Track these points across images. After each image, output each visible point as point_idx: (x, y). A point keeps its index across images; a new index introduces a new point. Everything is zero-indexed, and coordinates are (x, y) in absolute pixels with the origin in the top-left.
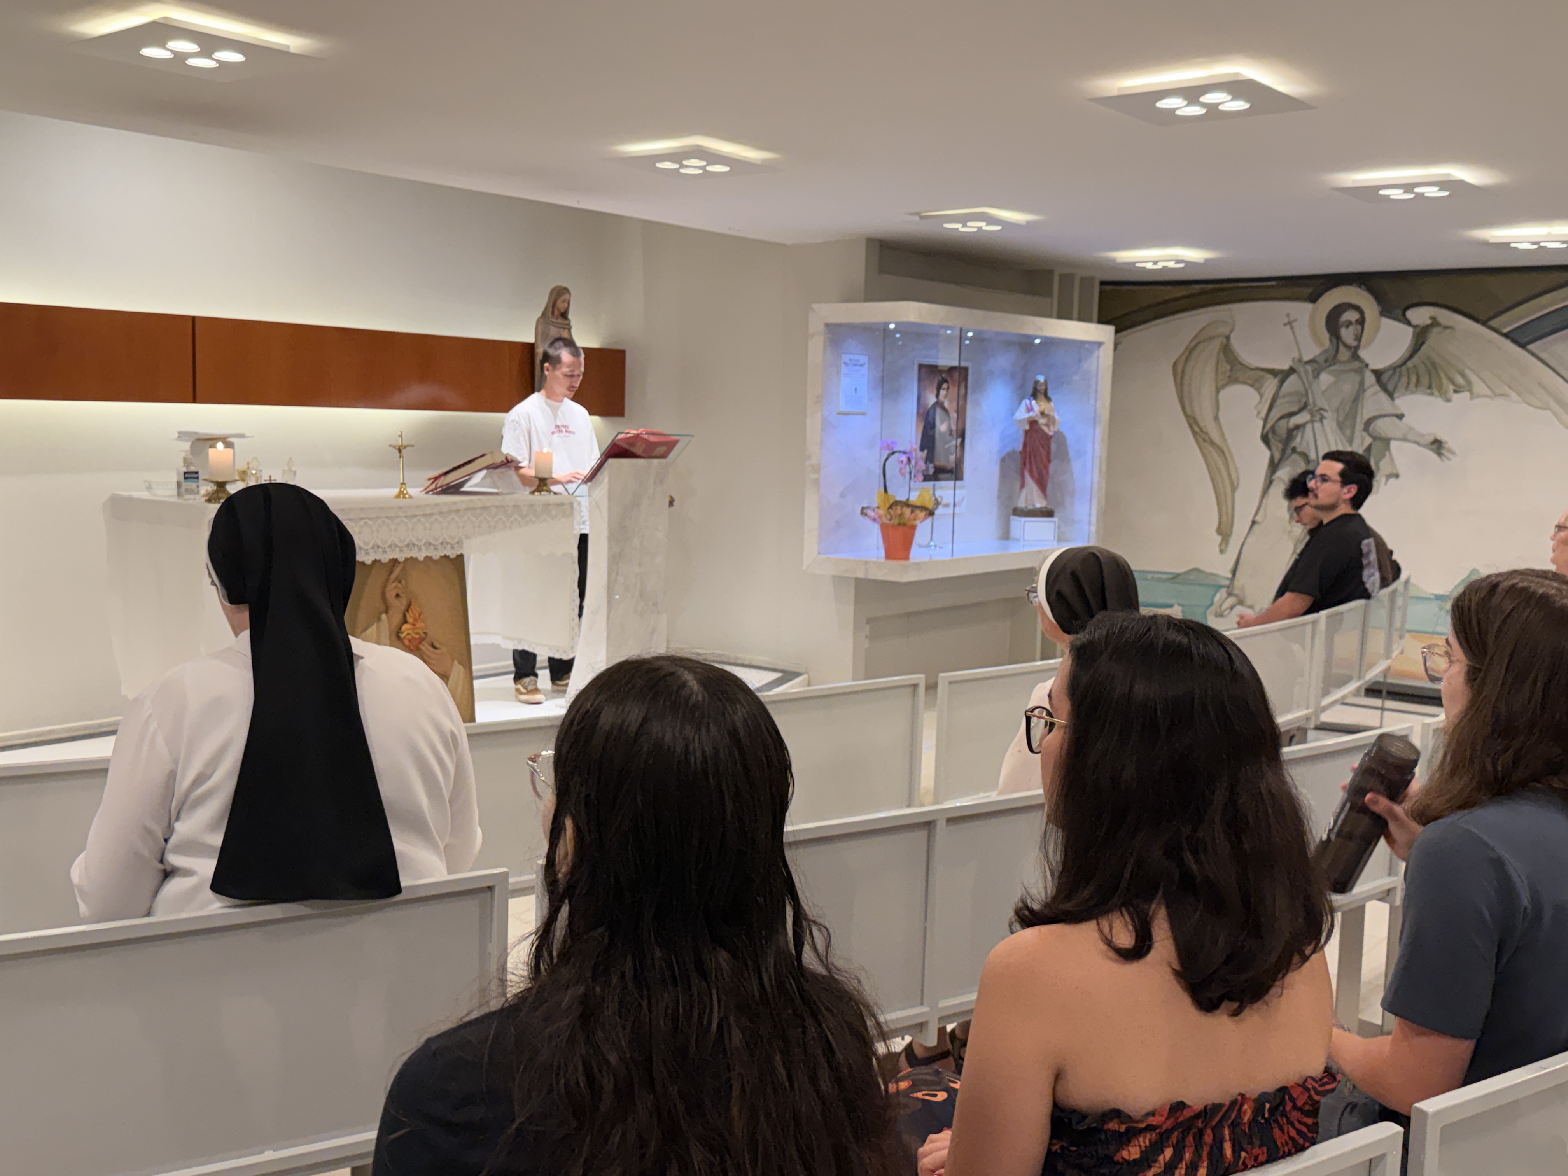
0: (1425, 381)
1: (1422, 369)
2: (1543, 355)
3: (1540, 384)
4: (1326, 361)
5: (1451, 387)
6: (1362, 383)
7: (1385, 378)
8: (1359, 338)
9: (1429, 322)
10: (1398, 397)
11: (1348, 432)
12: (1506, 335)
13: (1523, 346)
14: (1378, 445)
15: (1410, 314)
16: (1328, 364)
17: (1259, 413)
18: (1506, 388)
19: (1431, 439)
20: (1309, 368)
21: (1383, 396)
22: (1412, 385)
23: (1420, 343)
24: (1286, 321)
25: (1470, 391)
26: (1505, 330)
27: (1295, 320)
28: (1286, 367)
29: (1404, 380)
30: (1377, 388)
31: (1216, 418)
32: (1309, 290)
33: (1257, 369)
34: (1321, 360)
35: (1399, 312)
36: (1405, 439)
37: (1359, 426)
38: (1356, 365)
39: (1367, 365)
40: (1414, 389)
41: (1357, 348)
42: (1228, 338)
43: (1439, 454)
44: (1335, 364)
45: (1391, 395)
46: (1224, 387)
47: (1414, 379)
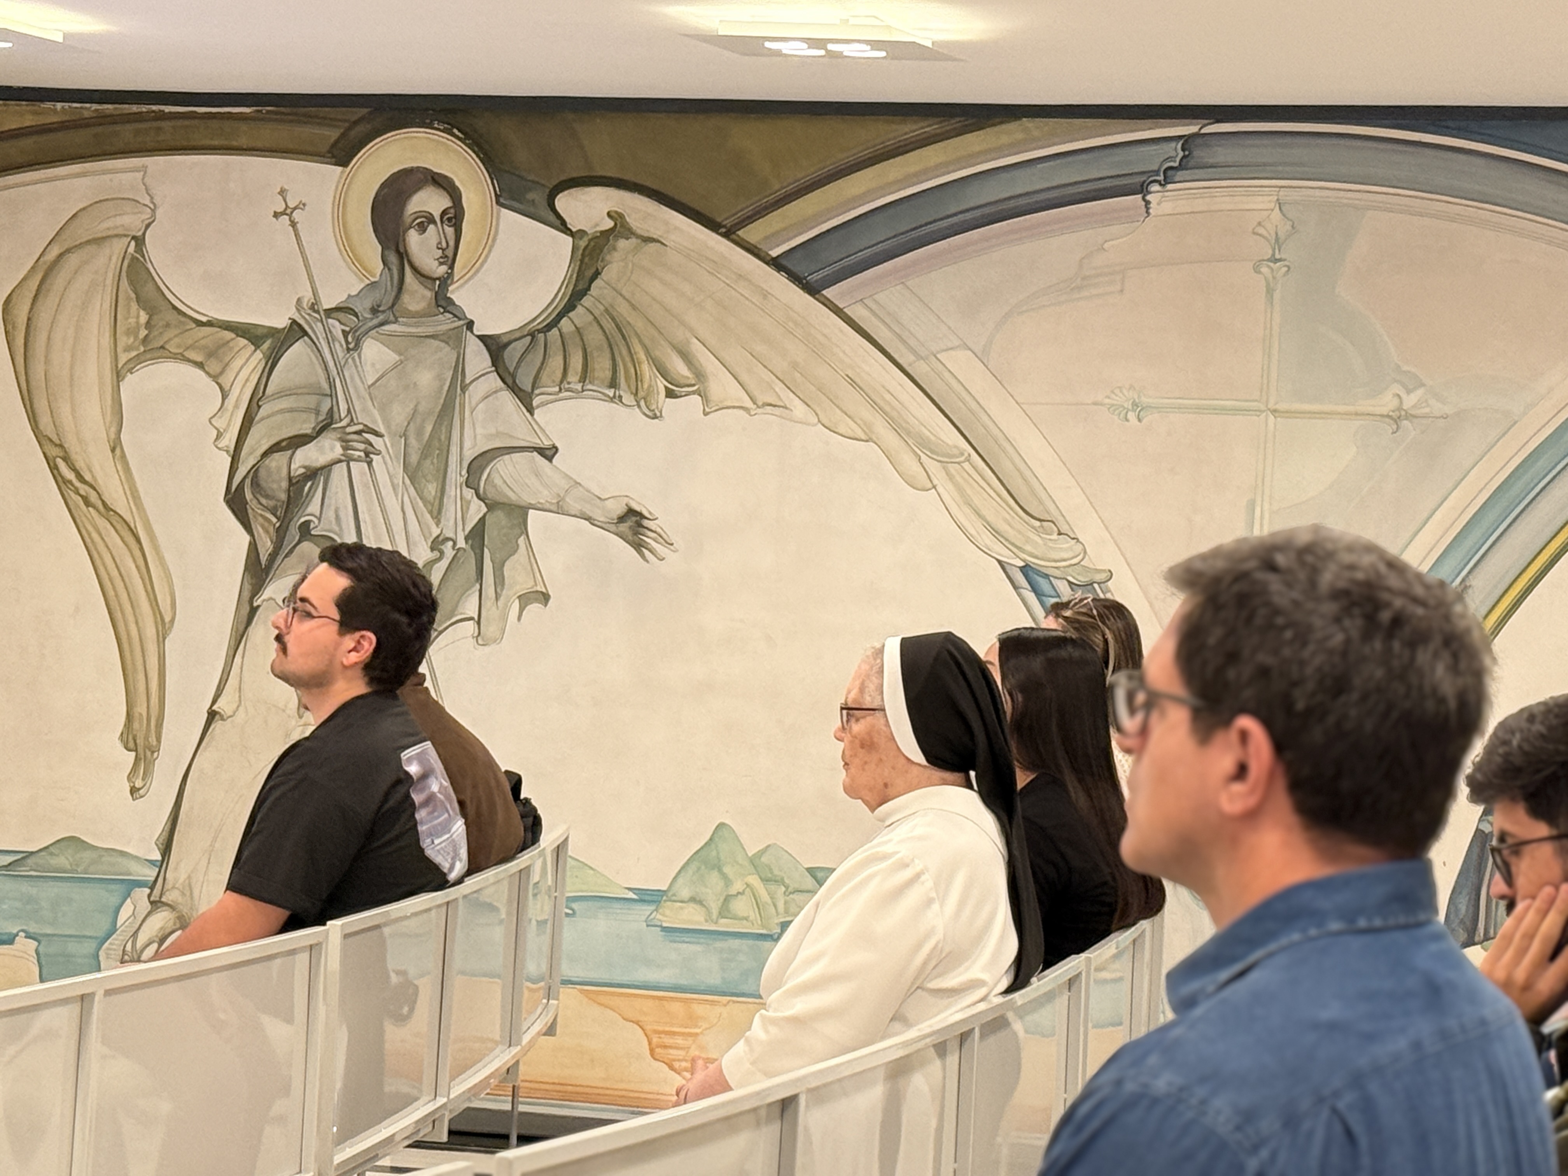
0: (602, 366)
1: (594, 337)
2: (857, 312)
3: (853, 382)
4: (375, 311)
5: (661, 384)
6: (459, 368)
7: (512, 355)
8: (449, 259)
9: (609, 224)
10: (542, 404)
11: (431, 489)
12: (776, 264)
13: (813, 290)
14: (498, 519)
15: (565, 203)
16: (381, 317)
17: (219, 435)
18: (779, 387)
19: (621, 510)
20: (337, 328)
21: (508, 401)
22: (573, 377)
23: (589, 273)
24: (281, 208)
25: (702, 394)
26: (774, 253)
27: (301, 206)
28: (281, 322)
29: (556, 362)
30: (494, 381)
31: (116, 446)
32: (333, 134)
33: (210, 324)
34: (362, 307)
35: (538, 196)
36: (560, 509)
37: (456, 474)
38: (445, 323)
39: (470, 325)
40: (579, 387)
41: (445, 281)
42: (140, 241)
43: (639, 546)
44: (396, 321)
45: (526, 399)
46: (132, 366)
47: (576, 362)
